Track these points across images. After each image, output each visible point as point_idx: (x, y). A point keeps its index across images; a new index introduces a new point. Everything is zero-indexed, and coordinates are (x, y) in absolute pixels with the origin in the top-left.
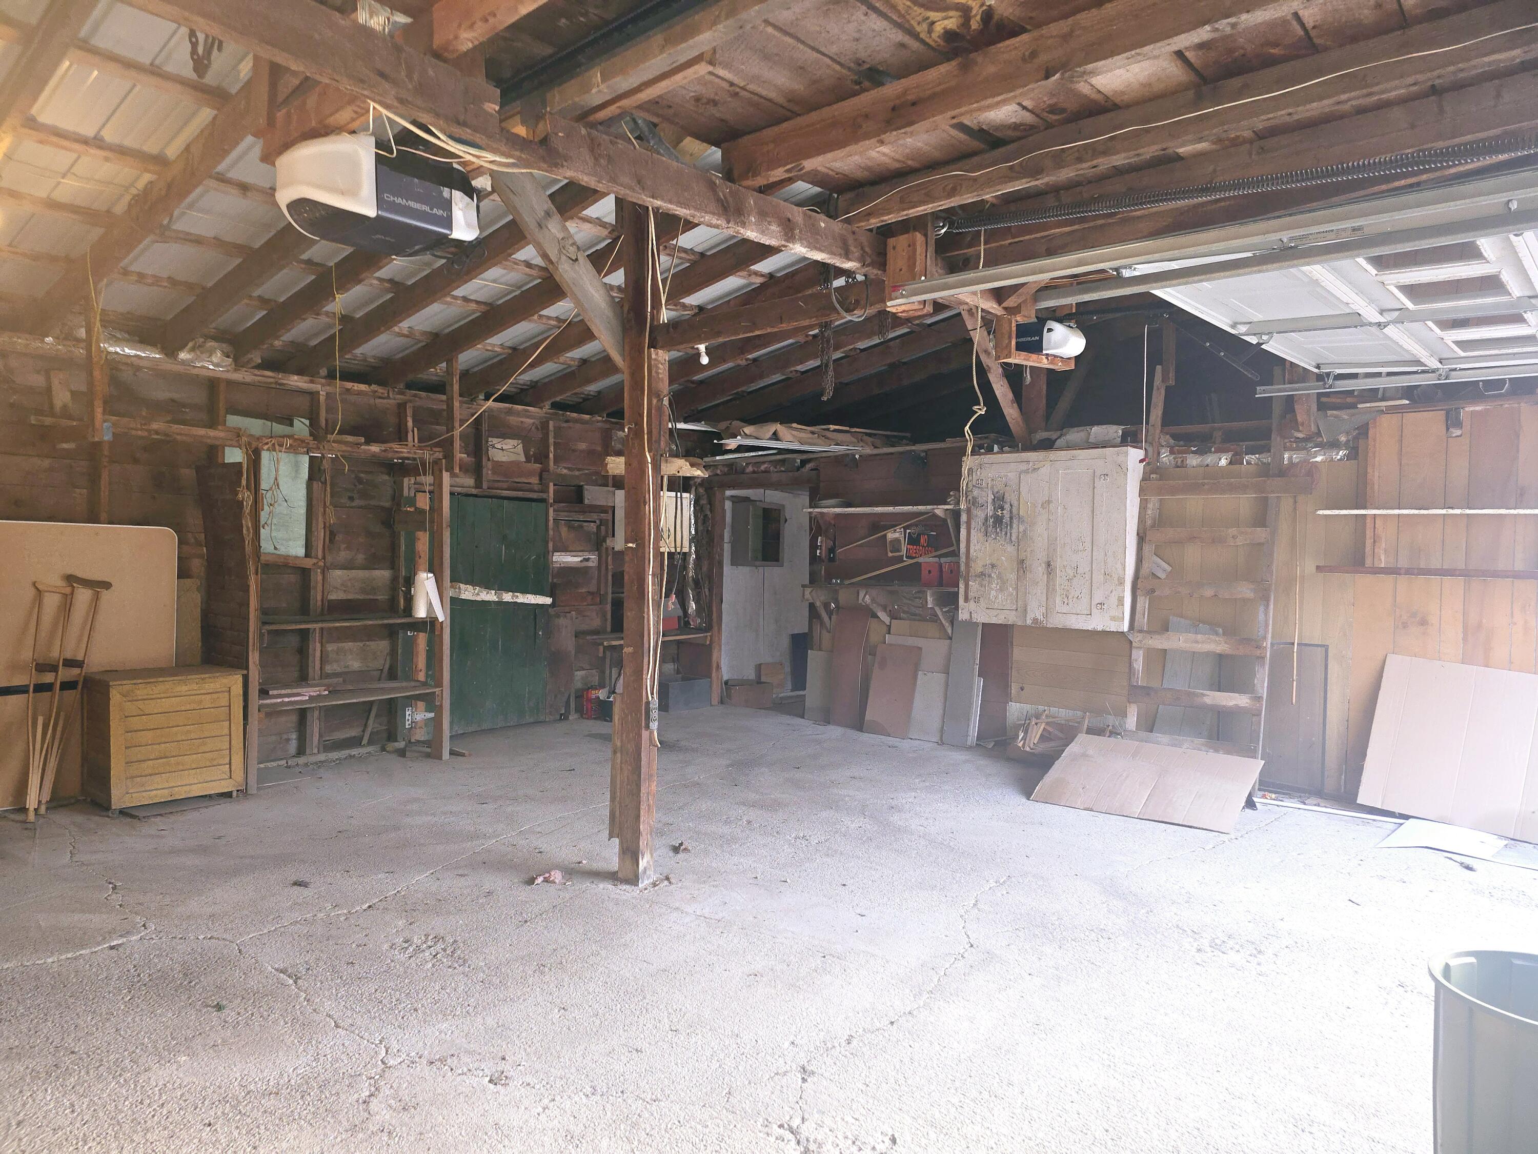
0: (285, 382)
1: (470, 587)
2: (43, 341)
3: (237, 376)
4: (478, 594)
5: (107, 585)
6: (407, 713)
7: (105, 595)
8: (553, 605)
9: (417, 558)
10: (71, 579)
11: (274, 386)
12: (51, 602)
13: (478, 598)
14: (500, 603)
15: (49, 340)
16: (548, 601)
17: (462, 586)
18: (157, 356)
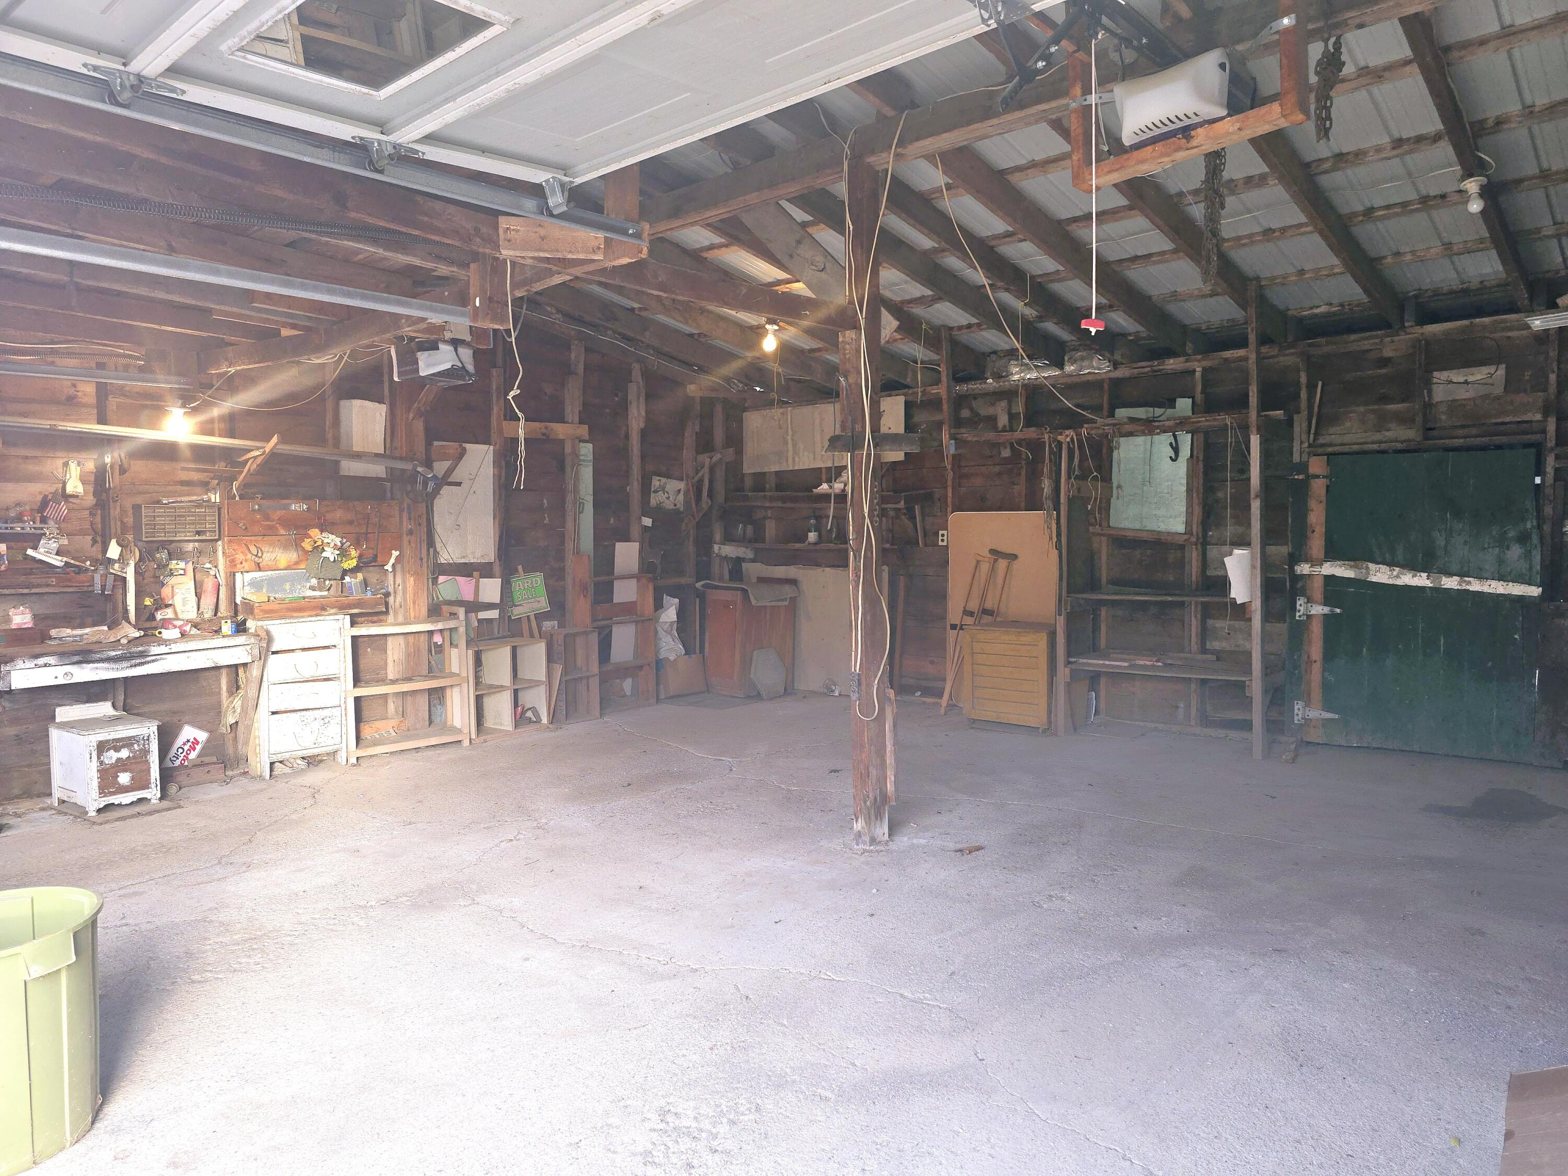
0: (1161, 367)
1: (1384, 568)
2: (985, 383)
3: (1120, 373)
4: (1397, 577)
5: (1015, 557)
6: (1296, 707)
7: (1016, 565)
8: (1542, 597)
9: (1309, 533)
10: (993, 552)
11: (1150, 374)
12: (985, 567)
13: (1399, 582)
14: (1437, 590)
15: (990, 381)
16: (1534, 591)
17: (1371, 565)
18: (1057, 373)
